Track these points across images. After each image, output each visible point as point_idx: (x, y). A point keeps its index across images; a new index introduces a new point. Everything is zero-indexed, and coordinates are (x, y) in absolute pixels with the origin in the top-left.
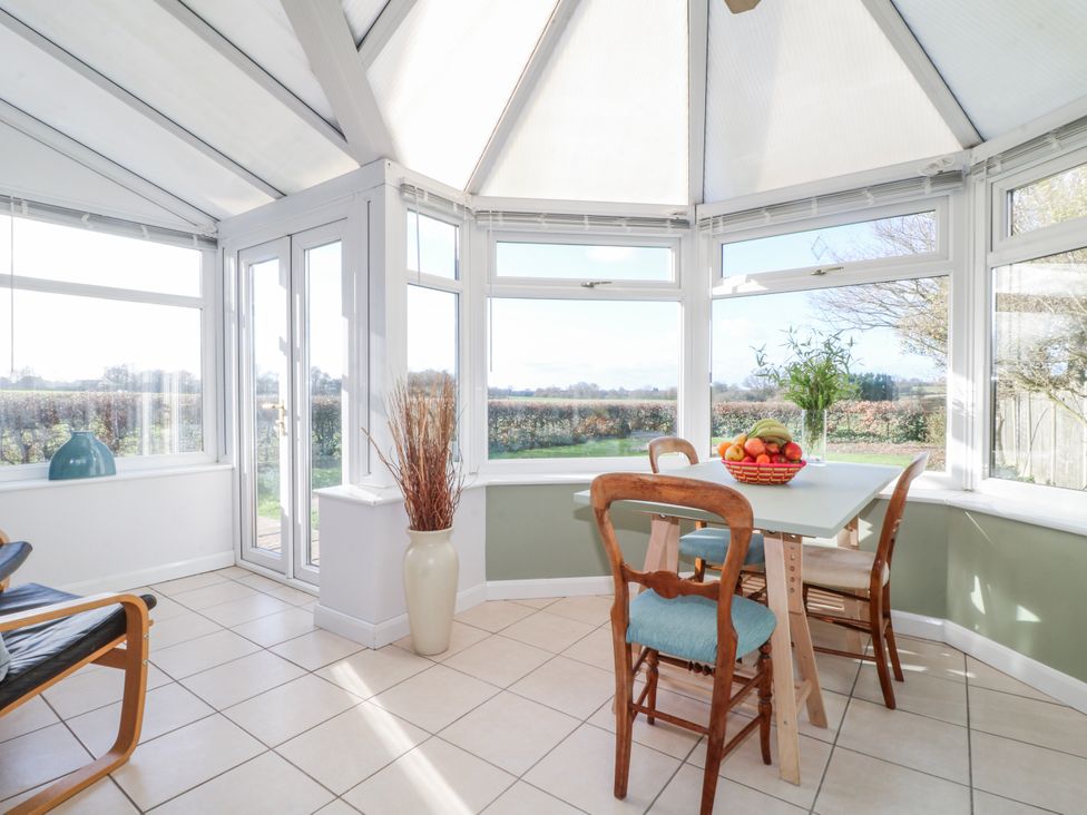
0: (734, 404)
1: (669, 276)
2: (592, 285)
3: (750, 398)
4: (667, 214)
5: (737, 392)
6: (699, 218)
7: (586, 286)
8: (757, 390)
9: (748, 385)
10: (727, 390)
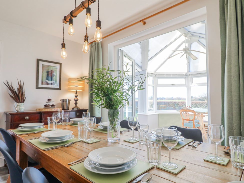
0: (195, 102)
1: (184, 83)
2: (172, 85)
3: (200, 100)
4: (184, 74)
5: (196, 98)
6: (189, 74)
7: (171, 85)
8: (202, 98)
9: (199, 96)
10: (193, 98)
